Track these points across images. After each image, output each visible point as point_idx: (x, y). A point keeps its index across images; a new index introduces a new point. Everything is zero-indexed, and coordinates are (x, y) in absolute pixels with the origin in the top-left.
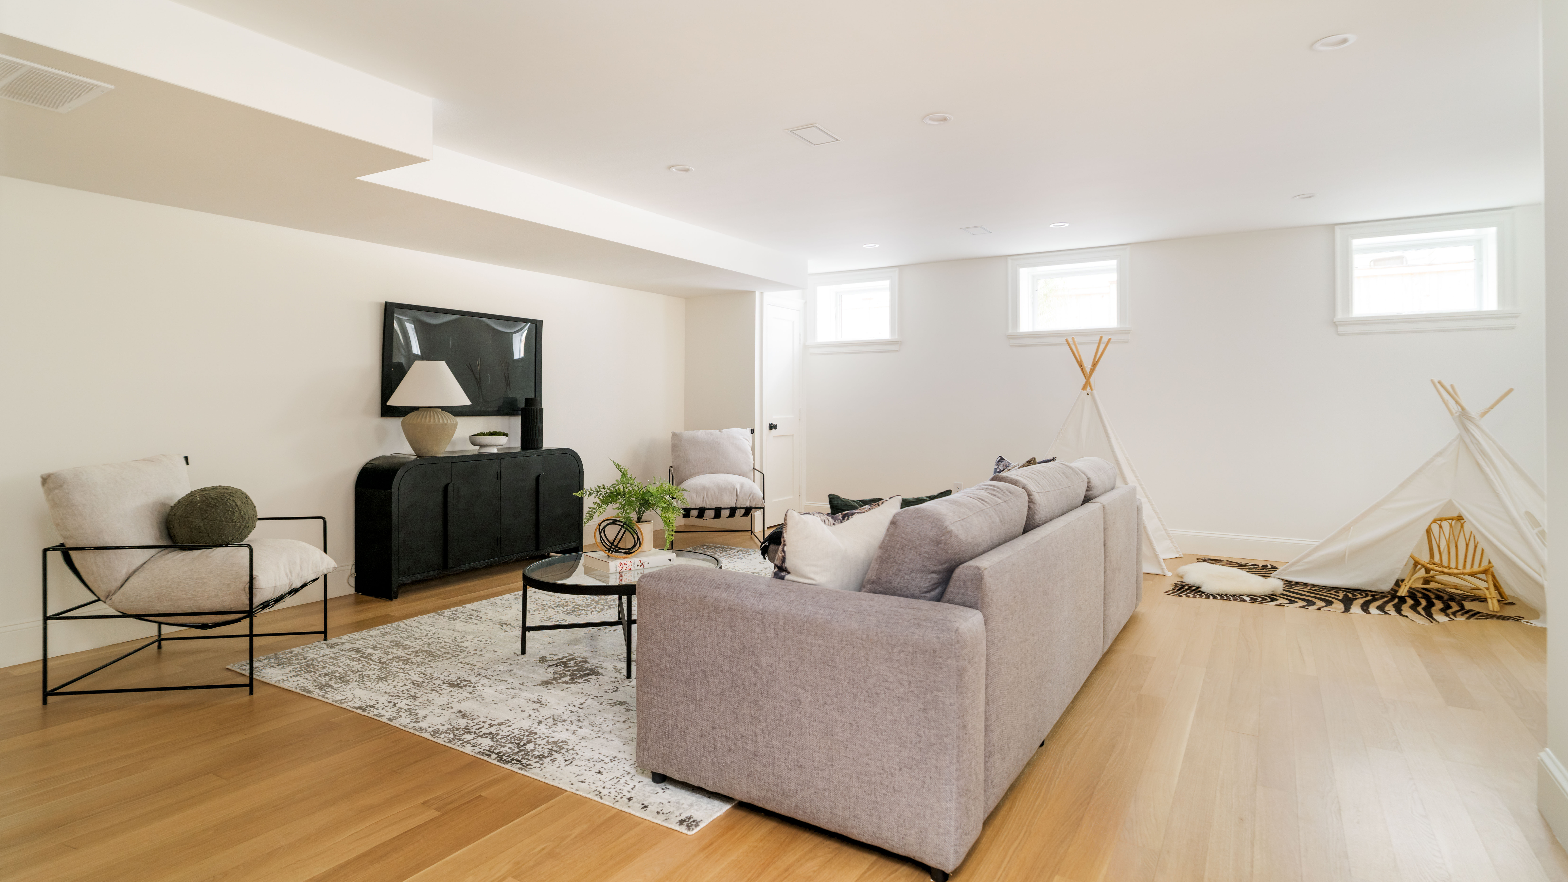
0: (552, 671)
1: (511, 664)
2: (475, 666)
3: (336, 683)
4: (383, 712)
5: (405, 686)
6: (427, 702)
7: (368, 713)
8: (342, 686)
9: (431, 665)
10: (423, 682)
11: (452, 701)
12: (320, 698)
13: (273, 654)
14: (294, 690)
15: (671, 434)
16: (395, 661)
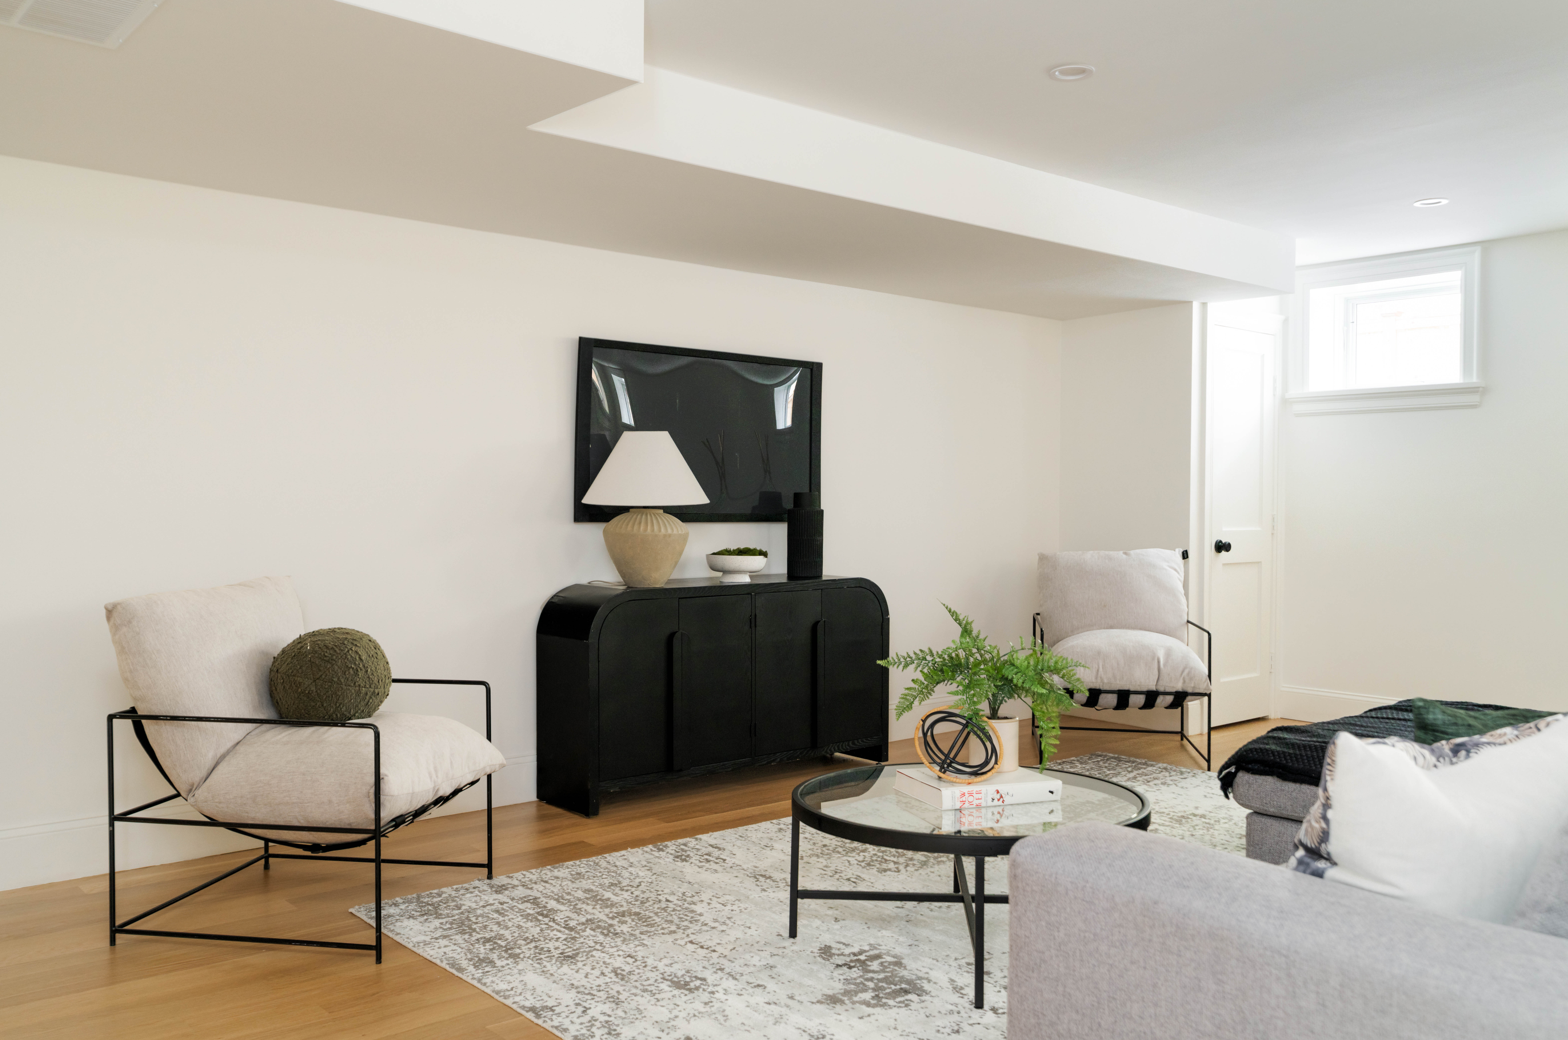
0: (842, 977)
1: (772, 955)
2: (714, 951)
3: (500, 957)
4: (567, 1023)
5: (602, 977)
6: (636, 1012)
7: (544, 1021)
8: (508, 964)
9: (645, 942)
10: (630, 973)
11: (676, 1017)
12: (475, 983)
13: (415, 895)
14: (438, 962)
15: (1037, 557)
16: (589, 927)
